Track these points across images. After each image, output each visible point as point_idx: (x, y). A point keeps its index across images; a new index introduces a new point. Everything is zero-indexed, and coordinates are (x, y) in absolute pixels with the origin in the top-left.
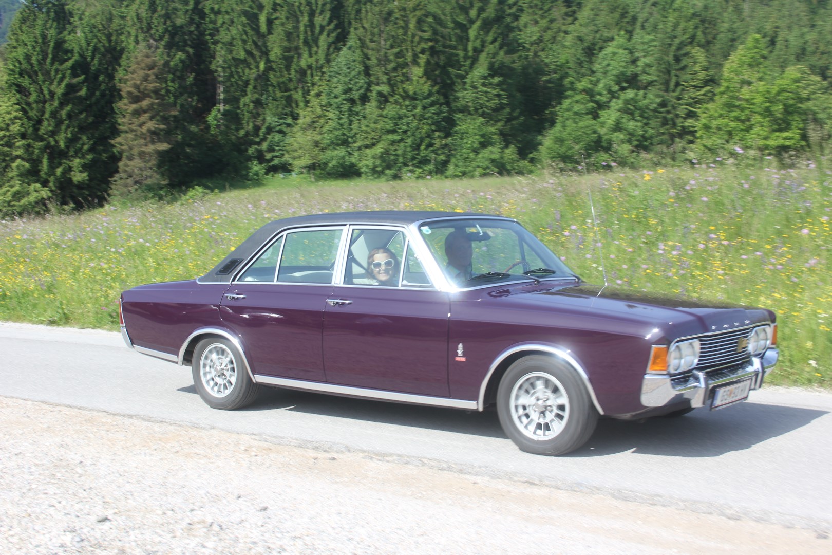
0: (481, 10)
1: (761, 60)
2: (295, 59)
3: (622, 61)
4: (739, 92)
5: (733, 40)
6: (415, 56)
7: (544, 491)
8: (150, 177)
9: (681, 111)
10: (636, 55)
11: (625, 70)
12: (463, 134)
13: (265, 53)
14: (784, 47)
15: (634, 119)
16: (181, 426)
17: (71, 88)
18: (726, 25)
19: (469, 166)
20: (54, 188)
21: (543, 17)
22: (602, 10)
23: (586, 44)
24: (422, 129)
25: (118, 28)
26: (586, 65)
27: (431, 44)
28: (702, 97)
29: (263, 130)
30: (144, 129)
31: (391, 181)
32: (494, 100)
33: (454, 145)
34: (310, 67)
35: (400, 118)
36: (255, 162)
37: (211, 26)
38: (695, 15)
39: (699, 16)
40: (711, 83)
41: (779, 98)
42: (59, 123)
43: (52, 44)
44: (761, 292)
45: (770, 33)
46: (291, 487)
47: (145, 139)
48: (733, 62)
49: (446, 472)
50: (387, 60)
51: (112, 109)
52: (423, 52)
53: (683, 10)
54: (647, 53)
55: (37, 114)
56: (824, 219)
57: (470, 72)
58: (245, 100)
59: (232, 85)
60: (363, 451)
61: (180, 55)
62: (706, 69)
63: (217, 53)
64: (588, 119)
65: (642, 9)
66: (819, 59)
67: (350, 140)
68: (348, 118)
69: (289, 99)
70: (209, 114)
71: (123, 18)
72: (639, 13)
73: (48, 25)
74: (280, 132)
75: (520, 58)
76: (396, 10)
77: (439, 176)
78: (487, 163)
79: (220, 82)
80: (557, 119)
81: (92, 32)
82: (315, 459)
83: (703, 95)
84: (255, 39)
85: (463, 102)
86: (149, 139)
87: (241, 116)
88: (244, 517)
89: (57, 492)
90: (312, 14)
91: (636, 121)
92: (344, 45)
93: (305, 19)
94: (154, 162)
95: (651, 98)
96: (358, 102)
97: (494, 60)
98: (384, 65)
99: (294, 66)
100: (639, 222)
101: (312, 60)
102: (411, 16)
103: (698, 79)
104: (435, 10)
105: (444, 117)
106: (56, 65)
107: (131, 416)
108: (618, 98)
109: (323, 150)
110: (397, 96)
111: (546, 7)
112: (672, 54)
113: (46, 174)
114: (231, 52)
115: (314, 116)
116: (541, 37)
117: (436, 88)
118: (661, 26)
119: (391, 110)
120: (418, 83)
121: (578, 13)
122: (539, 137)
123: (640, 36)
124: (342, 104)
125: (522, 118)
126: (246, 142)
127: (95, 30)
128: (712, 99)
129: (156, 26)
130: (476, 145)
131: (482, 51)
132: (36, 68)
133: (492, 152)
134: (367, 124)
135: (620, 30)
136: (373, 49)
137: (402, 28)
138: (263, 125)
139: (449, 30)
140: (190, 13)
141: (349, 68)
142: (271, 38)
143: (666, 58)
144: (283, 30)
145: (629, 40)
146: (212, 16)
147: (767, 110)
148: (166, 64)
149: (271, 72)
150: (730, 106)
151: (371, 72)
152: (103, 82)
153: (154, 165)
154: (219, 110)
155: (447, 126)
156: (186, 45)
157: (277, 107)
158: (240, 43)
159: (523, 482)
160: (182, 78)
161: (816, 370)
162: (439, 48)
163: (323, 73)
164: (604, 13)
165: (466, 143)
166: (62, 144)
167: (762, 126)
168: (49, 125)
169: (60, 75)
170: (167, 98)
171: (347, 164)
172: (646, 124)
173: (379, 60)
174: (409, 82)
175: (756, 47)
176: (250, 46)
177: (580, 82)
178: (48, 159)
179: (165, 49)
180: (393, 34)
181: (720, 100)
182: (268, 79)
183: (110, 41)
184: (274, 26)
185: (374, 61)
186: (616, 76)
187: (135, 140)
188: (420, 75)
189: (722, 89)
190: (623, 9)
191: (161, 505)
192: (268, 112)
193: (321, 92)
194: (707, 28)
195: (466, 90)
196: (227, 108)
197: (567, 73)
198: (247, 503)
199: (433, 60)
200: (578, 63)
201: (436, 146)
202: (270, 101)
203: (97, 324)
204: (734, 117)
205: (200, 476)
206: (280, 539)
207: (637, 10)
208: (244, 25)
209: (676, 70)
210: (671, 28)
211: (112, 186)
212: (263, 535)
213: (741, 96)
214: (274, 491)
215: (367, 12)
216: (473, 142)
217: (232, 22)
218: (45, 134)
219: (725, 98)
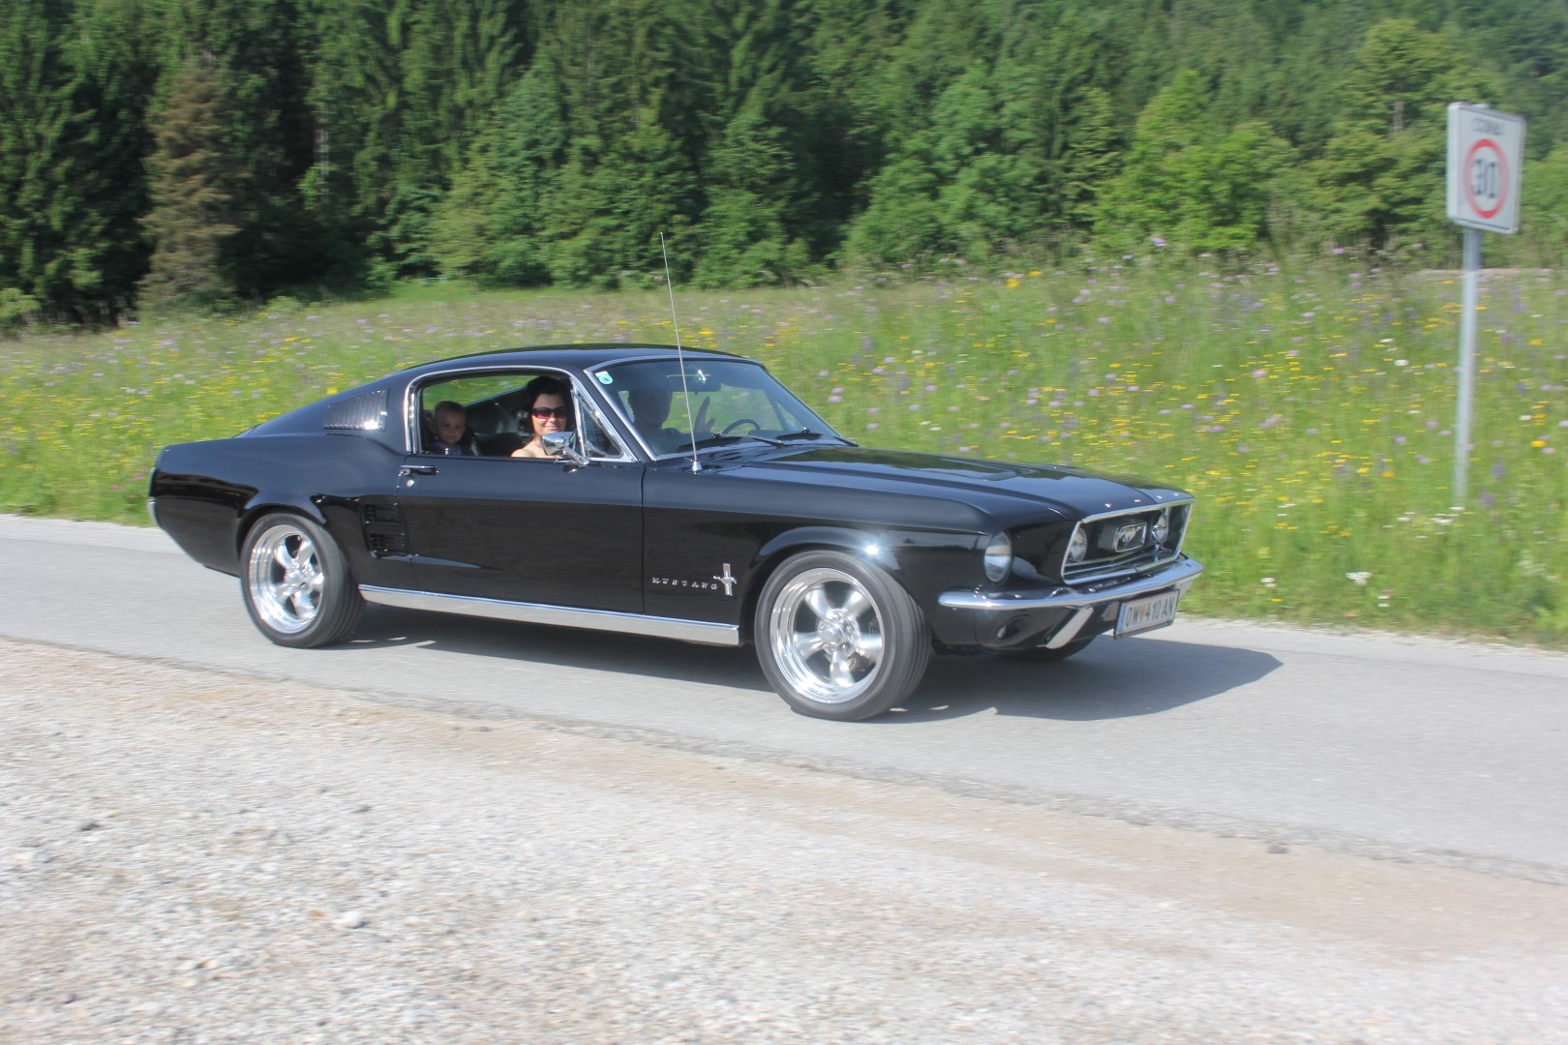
0: (752, 17)
1: (1197, 111)
2: (447, 91)
3: (977, 107)
4: (1161, 161)
5: (1154, 78)
6: (644, 91)
7: (834, 781)
8: (202, 280)
9: (1071, 190)
10: (1001, 97)
11: (981, 121)
12: (721, 220)
13: (397, 78)
14: (1232, 93)
15: (994, 201)
16: (231, 675)
17: (72, 131)
18: (1142, 55)
19: (729, 270)
20: (44, 296)
21: (853, 33)
22: (946, 24)
23: (922, 78)
24: (652, 208)
25: (149, 32)
26: (920, 112)
27: (670, 70)
28: (1103, 169)
29: (392, 206)
30: (195, 200)
31: (602, 292)
32: (767, 164)
33: (708, 237)
34: (470, 103)
35: (618, 190)
36: (379, 259)
37: (307, 32)
38: (1094, 37)
39: (1101, 38)
40: (1117, 147)
41: (1224, 172)
42: (52, 187)
43: (39, 56)
44: (1190, 470)
45: (1212, 69)
46: (412, 774)
47: (195, 216)
48: (1151, 114)
49: (674, 751)
50: (600, 97)
51: (140, 166)
52: (657, 83)
53: (1076, 27)
54: (1017, 96)
55: (17, 171)
56: (1291, 354)
57: (733, 117)
58: (363, 156)
59: (341, 132)
60: (537, 717)
61: (255, 80)
62: (1111, 124)
63: (316, 77)
64: (921, 200)
65: (1011, 24)
66: (1286, 113)
67: (537, 225)
68: (532, 188)
69: (436, 158)
70: (303, 178)
71: (160, 15)
72: (1006, 30)
73: (33, 24)
74: (421, 209)
75: (814, 96)
76: (613, 14)
77: (680, 286)
78: (757, 268)
79: (323, 126)
80: (871, 198)
81: (106, 38)
82: (456, 729)
83: (1106, 164)
84: (381, 55)
85: (720, 167)
86: (203, 218)
87: (356, 183)
88: (330, 822)
89: (13, 781)
90: (475, 17)
91: (1000, 204)
92: (527, 69)
93: (463, 25)
94: (210, 256)
95: (1023, 168)
96: (551, 163)
97: (771, 99)
98: (593, 103)
99: (444, 102)
100: (999, 356)
101: (474, 93)
102: (637, 24)
103: (1098, 140)
104: (677, 16)
105: (692, 191)
106: (46, 93)
107: (149, 660)
108: (968, 165)
109: (492, 240)
110: (613, 155)
111: (858, 16)
112: (1057, 98)
113: (30, 271)
114: (339, 76)
115: (476, 184)
116: (849, 63)
117: (677, 143)
118: (1040, 53)
119: (603, 177)
120: (648, 133)
121: (910, 28)
122: (843, 227)
123: (1006, 67)
124: (524, 166)
126: (364, 225)
127: (112, 33)
128: (1118, 172)
129: (216, 30)
130: (742, 238)
131: (752, 84)
132: (13, 95)
133: (767, 250)
134: (563, 199)
135: (976, 55)
136: (573, 77)
137: (620, 42)
138: (392, 196)
139: (700, 49)
140: (272, 9)
141: (535, 107)
142: (408, 55)
143: (1047, 104)
144: (428, 43)
145: (990, 72)
146: (309, 16)
147: (1205, 190)
148: (232, 94)
149: (408, 112)
150: (1146, 183)
151: (569, 115)
152: (126, 122)
153: (211, 260)
154: (319, 172)
155: (694, 205)
156: (267, 64)
157: (415, 168)
158: (355, 61)
159: (802, 767)
160: (258, 117)
161: (1274, 593)
162: (683, 77)
163: (493, 114)
164: (950, 28)
165: (726, 234)
166: (56, 223)
167: (1197, 217)
168: (35, 192)
169: (52, 109)
170: (232, 150)
171: (533, 263)
172: (1015, 209)
173: (586, 95)
174: (632, 133)
175: (1188, 91)
176: (371, 67)
177: (910, 138)
178: (34, 247)
179: (231, 68)
180: (607, 52)
181: (1132, 173)
182: (400, 123)
183: (137, 53)
184: (412, 35)
185: (575, 97)
186: (968, 130)
187: (178, 218)
188: (652, 120)
189: (1134, 155)
190: (981, 23)
191: (190, 804)
192: (400, 176)
193: (488, 145)
194: (1112, 59)
195: (725, 146)
196: (334, 168)
197: (889, 124)
198: (337, 801)
199: (674, 97)
200: (907, 108)
201: (677, 237)
202: (403, 158)
203: (104, 514)
204: (1154, 201)
205: (260, 756)
206: (390, 857)
207: (1002, 25)
208: (363, 32)
209: (1063, 123)
210: (1056, 57)
211: (141, 294)
212: (359, 852)
213: (1165, 168)
214: (384, 780)
215: (566, 16)
216: (737, 234)
217: (342, 27)
218: (28, 206)
219: (1139, 169)
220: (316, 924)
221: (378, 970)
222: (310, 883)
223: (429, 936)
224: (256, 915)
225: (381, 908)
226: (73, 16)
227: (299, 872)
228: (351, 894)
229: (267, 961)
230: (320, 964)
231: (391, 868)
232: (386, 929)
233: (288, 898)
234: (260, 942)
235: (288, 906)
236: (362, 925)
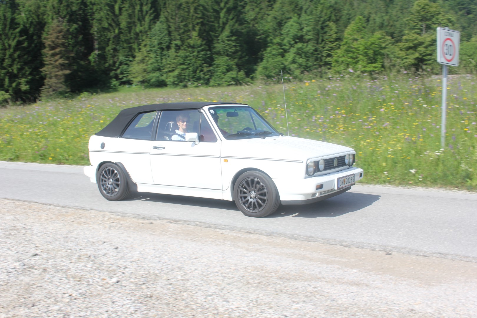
0: (226, 3)
1: (363, 29)
2: (133, 28)
3: (295, 29)
4: (352, 44)
5: (349, 19)
6: (194, 26)
7: (256, 236)
8: (60, 87)
9: (325, 54)
10: (303, 26)
11: (297, 33)
12: (218, 65)
13: (118, 24)
14: (373, 23)
15: (301, 58)
17: (19, 43)
18: (346, 12)
19: (221, 81)
20: (12, 94)
21: (257, 7)
22: (286, 4)
23: (278, 21)
24: (197, 62)
25: (42, 12)
26: (278, 31)
27: (201, 20)
29: (118, 64)
30: (57, 63)
31: (182, 88)
32: (232, 48)
33: (214, 71)
34: (141, 32)
35: (186, 57)
36: (114, 80)
37: (90, 11)
38: (331, 7)
39: (333, 7)
40: (339, 40)
41: (371, 47)
42: (14, 60)
43: (9, 20)
44: (361, 140)
45: (367, 16)
46: (130, 237)
47: (58, 68)
48: (349, 30)
49: (208, 228)
50: (180, 29)
51: (41, 53)
52: (197, 24)
53: (325, 4)
54: (308, 25)
55: (3, 56)
56: (392, 104)
57: (221, 34)
58: (108, 48)
59: (102, 41)
61: (75, 26)
62: (336, 33)
63: (94, 25)
64: (279, 58)
65: (305, 3)
66: (390, 28)
67: (162, 68)
68: (160, 57)
69: (131, 49)
70: (90, 55)
71: (45, 7)
72: (304, 5)
73: (7, 10)
74: (126, 64)
75: (246, 27)
76: (184, 3)
77: (206, 86)
78: (230, 79)
79: (96, 39)
80: (264, 57)
81: (29, 14)
82: (143, 223)
83: (335, 46)
84: (113, 17)
85: (217, 49)
86: (60, 68)
87: (107, 57)
88: (106, 252)
89: (12, 242)
90: (141, 5)
91: (303, 58)
92: (158, 21)
93: (138, 8)
94: (62, 80)
95: (310, 47)
96: (166, 49)
97: (233, 28)
98: (178, 31)
99: (133, 31)
100: (303, 106)
101: (142, 28)
102: (191, 6)
103: (332, 38)
104: (203, 3)
105: (208, 57)
106: (11, 31)
107: (50, 205)
108: (293, 47)
109: (148, 73)
110: (185, 46)
111: (258, 2)
112: (320, 25)
113: (8, 86)
114: (100, 24)
115: (143, 56)
116: (256, 17)
117: (204, 42)
118: (314, 12)
119: (182, 53)
120: (195, 39)
121: (274, 5)
122: (256, 67)
123: (304, 16)
124: (158, 50)
125: (247, 57)
126: (109, 69)
127: (31, 13)
128: (339, 48)
129: (62, 11)
130: (224, 71)
131: (227, 24)
133: (232, 74)
134: (170, 60)
135: (295, 13)
136: (172, 23)
137: (187, 12)
138: (117, 61)
139: (210, 13)
140: (80, 4)
141: (160, 32)
142: (121, 17)
143: (317, 27)
145: (299, 18)
146: (91, 6)
147: (366, 53)
148: (68, 30)
149: (122, 34)
150: (348, 51)
151: (171, 34)
152: (36, 40)
153: (63, 81)
154: (95, 54)
155: (210, 61)
156: (78, 21)
157: (125, 52)
158: (105, 20)
159: (246, 232)
160: (76, 37)
161: (387, 176)
162: (205, 22)
163: (148, 35)
164: (287, 5)
165: (220, 70)
166: (15, 71)
167: (363, 61)
168: (9, 62)
169: (13, 36)
170: (68, 47)
171: (161, 80)
172: (308, 60)
173: (176, 28)
174: (190, 39)
175: (360, 22)
176: (110, 21)
177: (275, 39)
178: (9, 79)
179: (67, 22)
180: (182, 15)
181: (343, 48)
182: (119, 38)
183: (39, 18)
184: (122, 11)
185: (173, 29)
186: (293, 36)
187: (52, 69)
188: (196, 35)
189: (344, 43)
190: (296, 3)
191: (64, 248)
192: (120, 54)
193: (147, 44)
194: (336, 13)
195: (219, 43)
196: (100, 52)
197: (269, 35)
198: (108, 246)
199: (203, 28)
200: (274, 30)
201: (205, 71)
202: (121, 49)
203: (34, 160)
204: (350, 56)
205: (85, 233)
206: (125, 262)
207: (303, 4)
208: (107, 11)
209: (322, 33)
210: (319, 13)
211: (42, 92)
212: (116, 261)
213: (353, 46)
214: (122, 239)
215: (169, 4)
216: (223, 69)
217: (101, 9)
218: (6, 66)
219: (345, 47)
220: (104, 282)
221: (123, 296)
222: (102, 270)
223: (137, 285)
224: (86, 280)
225: (123, 277)
226: (19, 8)
227: (98, 267)
228: (114, 273)
229: (90, 293)
230: (106, 294)
231: (125, 265)
232: (125, 283)
233: (95, 275)
234: (87, 288)
235: (95, 277)
236: (118, 282)
